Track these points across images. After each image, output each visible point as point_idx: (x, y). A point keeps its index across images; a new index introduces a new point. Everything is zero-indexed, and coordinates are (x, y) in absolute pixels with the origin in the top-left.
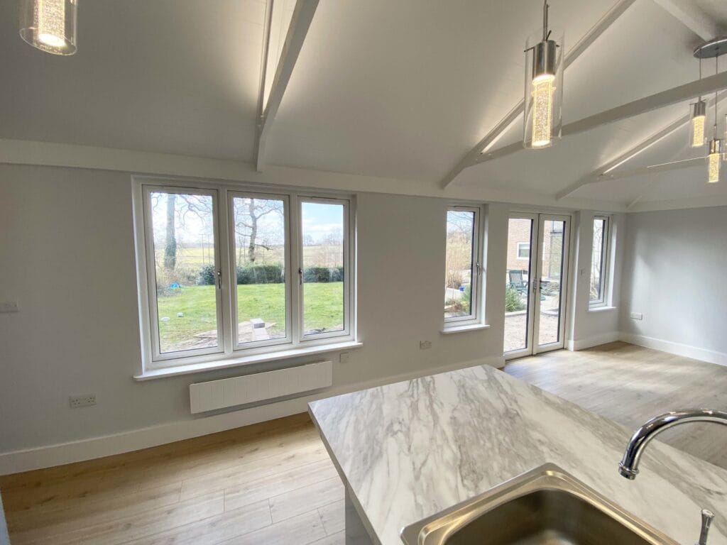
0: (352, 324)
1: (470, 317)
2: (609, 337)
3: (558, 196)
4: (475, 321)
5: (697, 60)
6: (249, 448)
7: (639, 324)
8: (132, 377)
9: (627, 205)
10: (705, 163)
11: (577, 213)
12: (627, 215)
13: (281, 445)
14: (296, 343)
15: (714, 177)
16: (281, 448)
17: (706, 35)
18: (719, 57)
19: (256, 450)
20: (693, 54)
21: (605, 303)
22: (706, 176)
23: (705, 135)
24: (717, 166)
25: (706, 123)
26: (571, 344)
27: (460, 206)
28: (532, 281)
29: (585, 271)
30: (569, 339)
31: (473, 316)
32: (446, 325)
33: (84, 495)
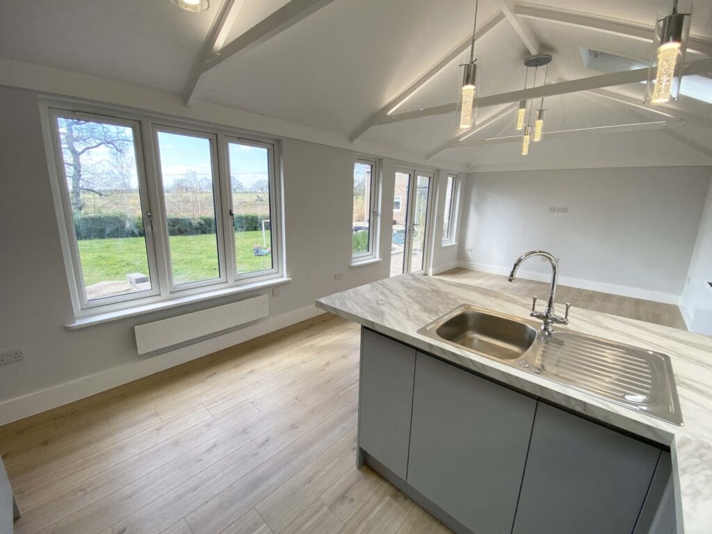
0: (280, 263)
1: (368, 253)
2: (452, 264)
3: (428, 156)
4: (372, 257)
5: (526, 67)
6: (208, 373)
7: (470, 254)
8: (65, 327)
9: (468, 166)
10: (521, 140)
11: (438, 170)
12: (468, 174)
13: (236, 366)
14: (231, 282)
15: (525, 152)
16: (237, 369)
17: (534, 52)
18: (539, 67)
19: (215, 373)
20: (523, 62)
21: (450, 241)
22: (521, 150)
23: (524, 122)
24: (528, 143)
25: (526, 113)
26: (431, 271)
27: (363, 160)
28: (408, 225)
29: (441, 217)
30: (429, 267)
31: (370, 253)
32: (353, 260)
33: (45, 443)
